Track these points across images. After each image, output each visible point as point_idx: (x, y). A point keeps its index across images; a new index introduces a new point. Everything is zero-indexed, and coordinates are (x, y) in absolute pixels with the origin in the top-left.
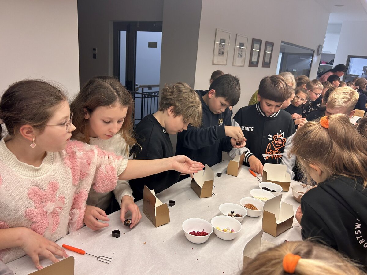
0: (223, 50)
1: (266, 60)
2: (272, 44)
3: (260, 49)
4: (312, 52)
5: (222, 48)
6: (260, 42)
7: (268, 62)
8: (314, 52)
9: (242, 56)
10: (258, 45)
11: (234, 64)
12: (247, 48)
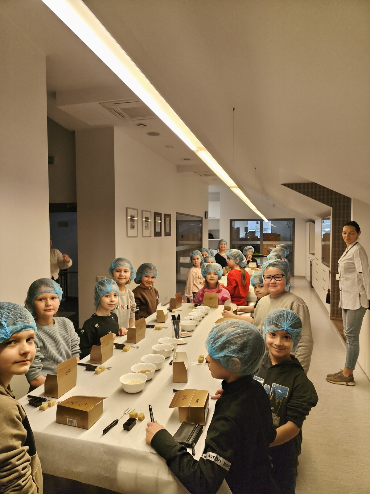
0: (133, 225)
1: (167, 229)
2: (169, 216)
3: (161, 220)
4: (201, 219)
5: (133, 223)
6: (160, 215)
7: (169, 231)
8: (202, 219)
9: (148, 228)
10: (159, 218)
11: (144, 236)
12: (151, 220)
